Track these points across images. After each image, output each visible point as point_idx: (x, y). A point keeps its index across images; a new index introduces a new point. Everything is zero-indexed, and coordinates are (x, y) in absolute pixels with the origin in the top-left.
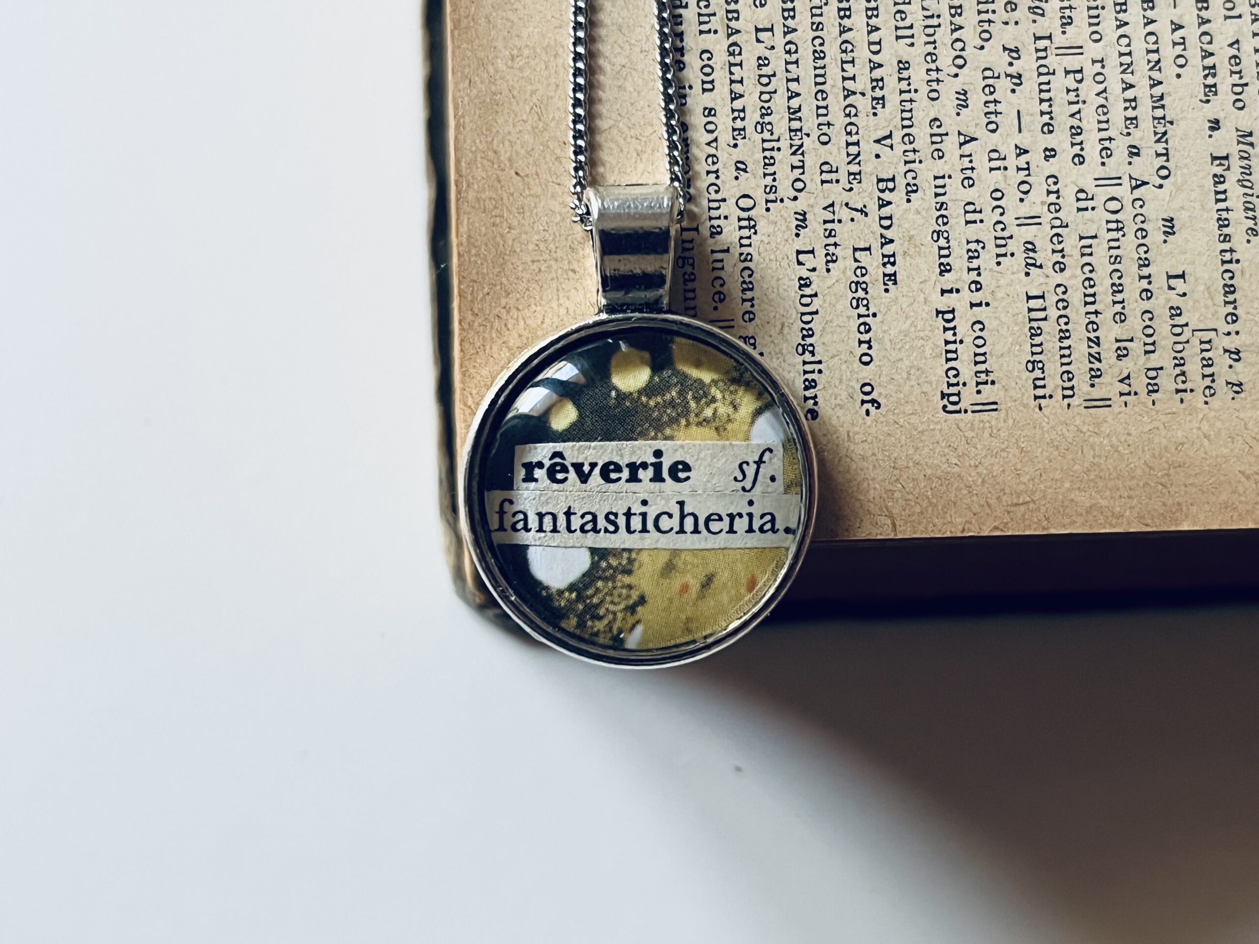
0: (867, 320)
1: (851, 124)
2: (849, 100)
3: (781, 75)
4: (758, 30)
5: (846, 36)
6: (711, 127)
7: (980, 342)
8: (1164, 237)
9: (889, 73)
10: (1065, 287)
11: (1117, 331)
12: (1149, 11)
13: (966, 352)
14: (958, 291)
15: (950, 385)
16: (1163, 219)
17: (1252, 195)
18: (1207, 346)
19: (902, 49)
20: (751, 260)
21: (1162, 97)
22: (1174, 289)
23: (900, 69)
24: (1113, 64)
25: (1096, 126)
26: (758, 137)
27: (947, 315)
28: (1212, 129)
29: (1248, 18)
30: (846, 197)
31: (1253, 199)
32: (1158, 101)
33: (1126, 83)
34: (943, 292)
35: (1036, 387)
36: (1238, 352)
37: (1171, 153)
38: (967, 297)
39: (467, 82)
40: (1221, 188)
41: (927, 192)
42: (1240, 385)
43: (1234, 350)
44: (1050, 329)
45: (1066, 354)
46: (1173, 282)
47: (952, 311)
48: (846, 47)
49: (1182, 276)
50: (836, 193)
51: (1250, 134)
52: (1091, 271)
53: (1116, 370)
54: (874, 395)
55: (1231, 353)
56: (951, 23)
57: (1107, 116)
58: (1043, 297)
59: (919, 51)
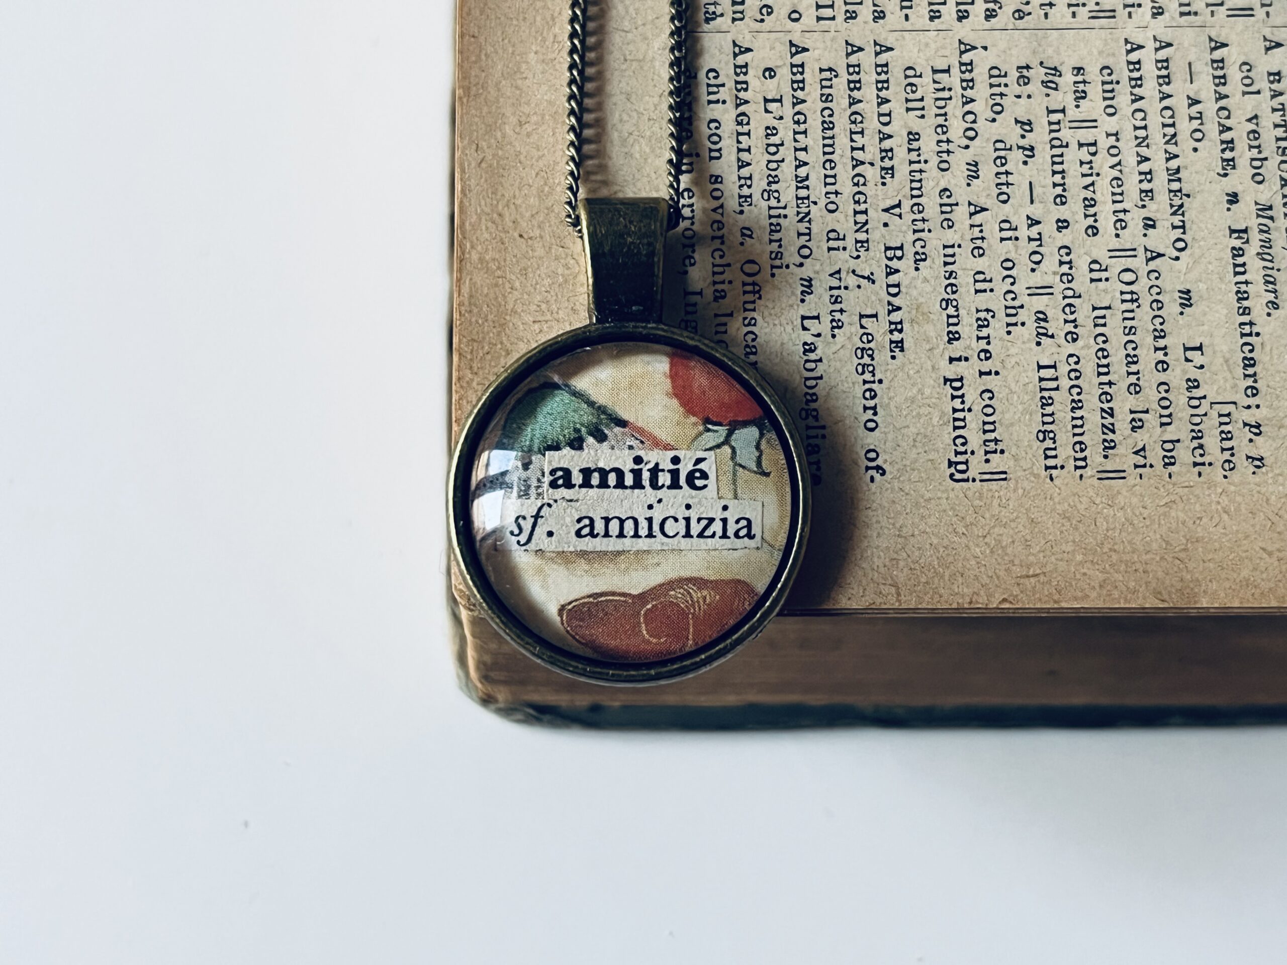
0: (874, 386)
1: (859, 193)
2: (858, 170)
3: (789, 144)
4: (766, 101)
5: (855, 108)
6: (716, 194)
7: (989, 410)
8: (1180, 309)
9: (898, 144)
10: (1078, 357)
11: (1132, 402)
12: (1164, 86)
13: (974, 421)
14: (966, 359)
15: (957, 453)
16: (1179, 291)
17: (1273, 268)
18: (1226, 420)
19: (913, 121)
20: (755, 325)
21: (1178, 170)
22: (1192, 361)
23: (910, 140)
24: (1128, 137)
25: (1110, 198)
26: (764, 205)
27: (955, 383)
28: (1230, 202)
29: (1268, 94)
30: (852, 264)
31: (1274, 273)
32: (1175, 174)
33: (1141, 156)
34: (951, 360)
35: (1047, 457)
36: (1258, 426)
37: (1187, 226)
38: (976, 365)
39: (474, 147)
40: (1240, 260)
41: (937, 262)
42: (1261, 459)
43: (1254, 423)
44: (1062, 399)
45: (1078, 425)
46: (1189, 354)
47: (961, 379)
48: (855, 117)
49: (1200, 348)
50: (842, 260)
51: (1270, 208)
52: (1104, 342)
53: (1130, 441)
54: (879, 462)
55: (1252, 426)
56: (963, 96)
57: (1122, 188)
58: (1054, 367)
59: (928, 124)
